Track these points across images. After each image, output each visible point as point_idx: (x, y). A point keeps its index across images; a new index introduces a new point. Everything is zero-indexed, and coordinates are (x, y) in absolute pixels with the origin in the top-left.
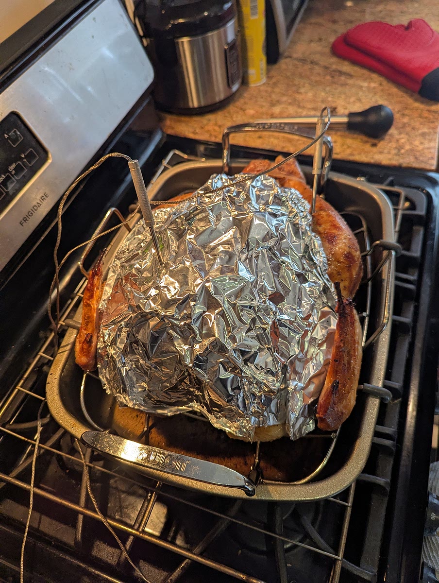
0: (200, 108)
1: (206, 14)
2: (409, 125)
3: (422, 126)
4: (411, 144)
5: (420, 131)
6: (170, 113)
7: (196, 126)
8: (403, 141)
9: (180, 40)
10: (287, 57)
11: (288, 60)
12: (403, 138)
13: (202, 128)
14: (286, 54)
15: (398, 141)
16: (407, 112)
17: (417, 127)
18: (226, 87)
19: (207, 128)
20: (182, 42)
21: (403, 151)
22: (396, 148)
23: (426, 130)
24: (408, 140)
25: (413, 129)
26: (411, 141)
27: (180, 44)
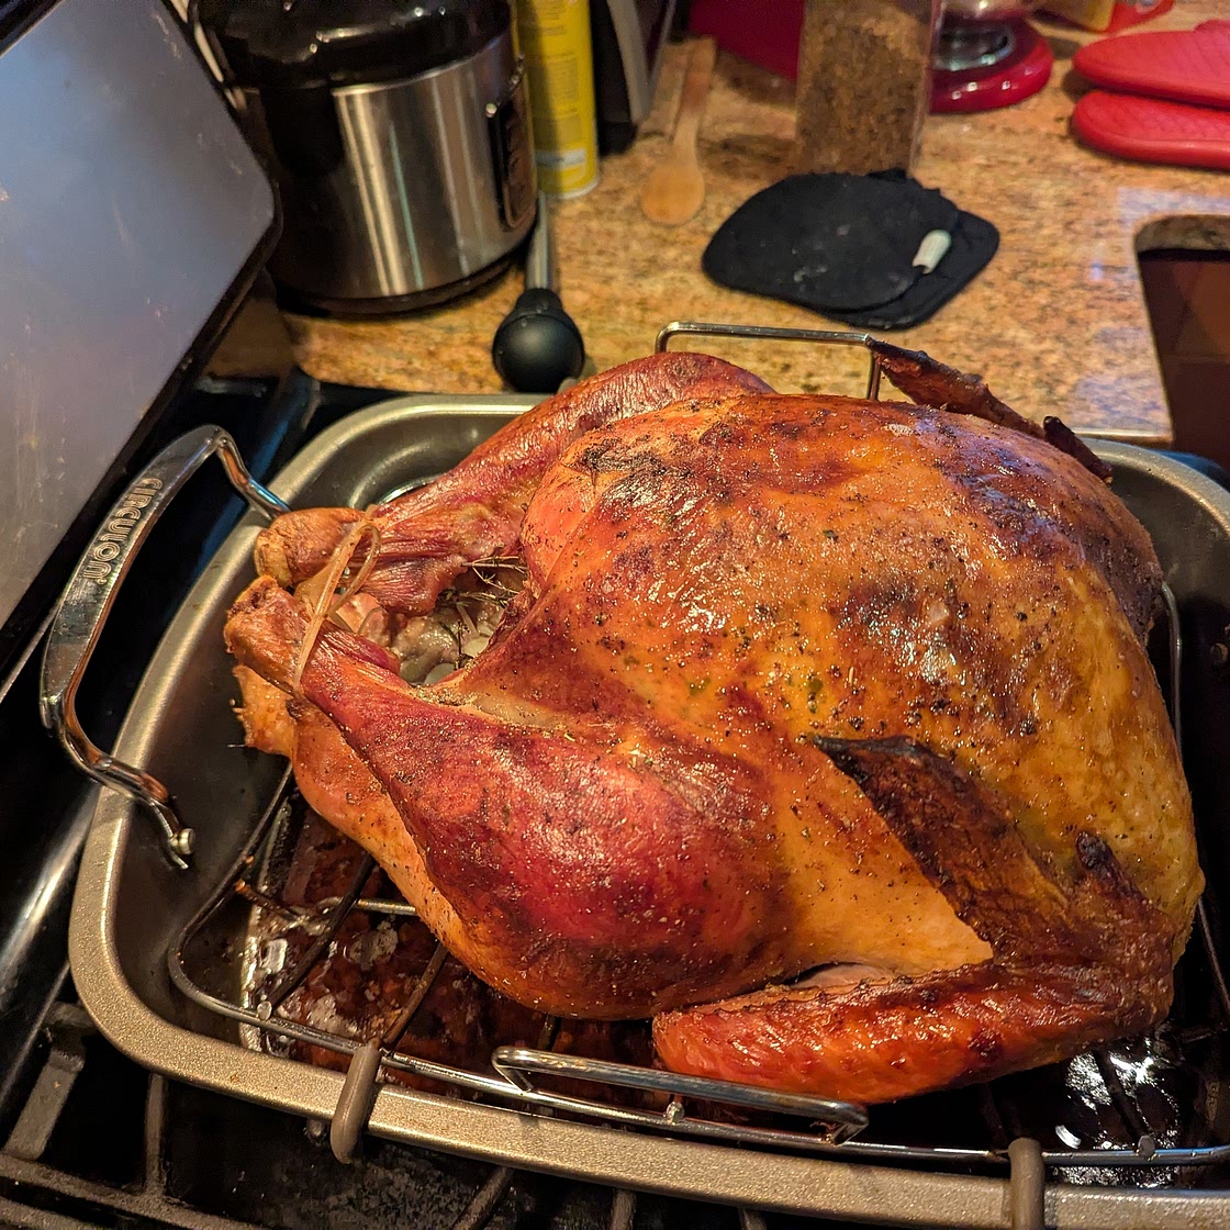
0: (414, 295)
1: (419, 13)
2: (1056, 310)
3: (1094, 312)
4: (1079, 367)
5: (1094, 329)
6: (324, 314)
7: (407, 348)
8: (1053, 359)
9: (341, 94)
10: (648, 135)
11: (653, 142)
12: (1052, 351)
13: (431, 354)
14: (645, 126)
15: (1037, 360)
16: (1037, 275)
17: (1081, 315)
18: (496, 223)
19: (445, 356)
20: (350, 99)
21: (1062, 390)
22: (1038, 382)
23: (1108, 324)
24: (1068, 356)
25: (1072, 322)
26: (1077, 359)
27: (343, 105)
